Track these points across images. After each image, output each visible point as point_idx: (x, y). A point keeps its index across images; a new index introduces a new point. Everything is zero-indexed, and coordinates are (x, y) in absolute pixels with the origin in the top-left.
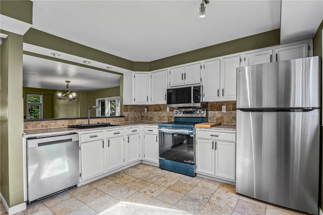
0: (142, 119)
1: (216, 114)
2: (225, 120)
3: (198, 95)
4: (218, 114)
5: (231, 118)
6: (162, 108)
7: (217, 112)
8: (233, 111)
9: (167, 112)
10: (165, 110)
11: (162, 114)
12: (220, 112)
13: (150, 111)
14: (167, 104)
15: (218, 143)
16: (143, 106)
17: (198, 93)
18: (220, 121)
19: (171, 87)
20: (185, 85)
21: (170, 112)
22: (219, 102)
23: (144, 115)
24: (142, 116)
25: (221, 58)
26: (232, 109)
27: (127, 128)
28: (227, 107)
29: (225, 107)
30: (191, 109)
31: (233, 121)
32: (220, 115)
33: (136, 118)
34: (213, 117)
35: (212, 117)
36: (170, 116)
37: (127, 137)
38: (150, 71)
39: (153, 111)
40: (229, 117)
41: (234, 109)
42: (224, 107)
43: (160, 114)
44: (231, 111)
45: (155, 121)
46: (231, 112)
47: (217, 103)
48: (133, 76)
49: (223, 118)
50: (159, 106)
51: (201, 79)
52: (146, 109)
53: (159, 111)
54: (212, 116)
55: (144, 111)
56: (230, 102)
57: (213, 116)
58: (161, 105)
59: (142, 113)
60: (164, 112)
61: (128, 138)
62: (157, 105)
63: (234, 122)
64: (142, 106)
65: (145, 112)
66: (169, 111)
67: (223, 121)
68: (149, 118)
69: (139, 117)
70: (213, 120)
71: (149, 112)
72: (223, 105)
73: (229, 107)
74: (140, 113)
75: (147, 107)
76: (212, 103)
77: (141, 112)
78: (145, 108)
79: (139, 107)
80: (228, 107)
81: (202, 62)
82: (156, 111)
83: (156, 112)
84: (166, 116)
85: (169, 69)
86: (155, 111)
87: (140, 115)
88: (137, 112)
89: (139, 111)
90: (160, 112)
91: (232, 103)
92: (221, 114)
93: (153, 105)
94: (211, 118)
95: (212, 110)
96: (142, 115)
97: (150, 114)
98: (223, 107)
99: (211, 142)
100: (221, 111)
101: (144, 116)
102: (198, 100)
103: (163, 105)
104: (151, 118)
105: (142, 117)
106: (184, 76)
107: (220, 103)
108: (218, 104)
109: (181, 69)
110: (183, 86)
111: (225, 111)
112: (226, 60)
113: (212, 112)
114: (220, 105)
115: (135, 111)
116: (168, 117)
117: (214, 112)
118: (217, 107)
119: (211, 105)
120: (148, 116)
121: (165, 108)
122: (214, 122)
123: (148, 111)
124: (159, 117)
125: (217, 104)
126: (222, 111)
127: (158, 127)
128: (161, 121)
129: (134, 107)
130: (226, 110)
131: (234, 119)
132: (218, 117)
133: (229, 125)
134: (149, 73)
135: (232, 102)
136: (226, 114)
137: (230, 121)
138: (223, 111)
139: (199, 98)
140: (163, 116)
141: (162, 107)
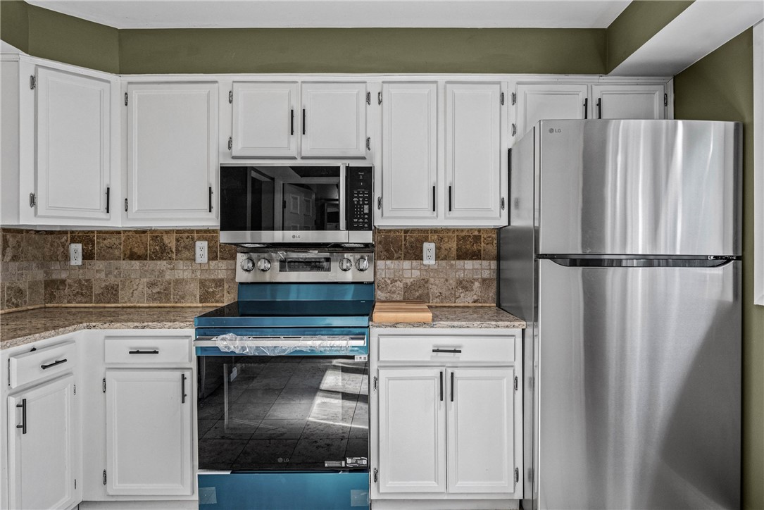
0: (52, 298)
1: (403, 270)
2: (434, 290)
3: (363, 201)
4: (408, 270)
5: (453, 282)
6: (173, 245)
7: (406, 264)
8: (458, 262)
9: (198, 260)
10: (186, 254)
11: (168, 272)
12: (415, 263)
13: (103, 258)
14: (223, 228)
15: (458, 373)
16: (60, 232)
17: (363, 193)
18: (417, 294)
19: (234, 158)
20: (303, 158)
21: (213, 263)
22: (413, 231)
23: (64, 276)
24: (54, 281)
25: (442, 78)
26: (454, 253)
27: (15, 355)
28: (438, 249)
29: (432, 246)
30: (313, 254)
31: (457, 295)
32: (416, 273)
33: (20, 292)
34: (394, 281)
35: (389, 282)
36: (214, 280)
37: (13, 401)
38: (122, 71)
39: (118, 258)
40: (447, 280)
41: (460, 253)
42: (429, 248)
43: (162, 273)
44: (453, 262)
45: (130, 301)
46: (452, 265)
47: (406, 231)
48: (25, 82)
49: (427, 282)
50: (154, 238)
51: (368, 140)
52: (76, 249)
53: (151, 259)
54: (387, 276)
55: (67, 257)
56: (448, 230)
57: (392, 276)
58: (168, 232)
59: (56, 266)
60: (181, 264)
61: (23, 405)
62: (144, 232)
63: (462, 295)
64: (51, 233)
65: (73, 263)
66: (205, 259)
67: (428, 294)
68: (97, 290)
69: (33, 285)
70: (394, 293)
71: (99, 264)
72: (426, 240)
73: (448, 248)
74: (41, 266)
75: (86, 238)
76: (390, 231)
77: (45, 261)
78: (73, 241)
79: (37, 237)
80: (444, 246)
81: (374, 80)
82: (139, 258)
83: (136, 264)
84: (193, 279)
85: (225, 80)
86: (133, 256)
87: (40, 276)
88: (25, 264)
89: (35, 257)
90: (159, 262)
91: (456, 234)
92: (420, 270)
93: (119, 232)
94: (387, 285)
95: (390, 257)
96: (54, 277)
97: (99, 272)
98: (426, 245)
99: (435, 372)
100: (418, 261)
101: (63, 282)
102: (364, 219)
103: (178, 231)
104: (111, 292)
105: (52, 286)
106: (298, 122)
107: (415, 235)
108: (411, 237)
109: (284, 90)
110: (294, 158)
111: (432, 262)
112: (458, 90)
113: (388, 262)
114: (417, 240)
115: (15, 258)
116: (202, 283)
117: (396, 262)
118: (406, 248)
119: (386, 238)
120: (88, 281)
121: (185, 247)
122: (398, 299)
123: (87, 256)
124: (151, 285)
125: (405, 236)
126: (422, 259)
127: (191, 332)
128: (168, 301)
129: (9, 236)
130: (437, 258)
131: (462, 287)
132: (409, 281)
133: (449, 307)
134: (119, 81)
135: (454, 231)
136: (436, 271)
137: (448, 293)
138: (426, 262)
139: (366, 211)
140: (178, 282)
141: (171, 242)
